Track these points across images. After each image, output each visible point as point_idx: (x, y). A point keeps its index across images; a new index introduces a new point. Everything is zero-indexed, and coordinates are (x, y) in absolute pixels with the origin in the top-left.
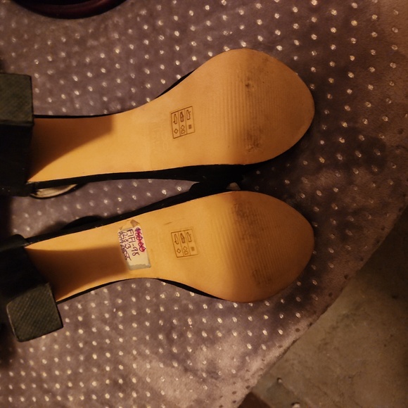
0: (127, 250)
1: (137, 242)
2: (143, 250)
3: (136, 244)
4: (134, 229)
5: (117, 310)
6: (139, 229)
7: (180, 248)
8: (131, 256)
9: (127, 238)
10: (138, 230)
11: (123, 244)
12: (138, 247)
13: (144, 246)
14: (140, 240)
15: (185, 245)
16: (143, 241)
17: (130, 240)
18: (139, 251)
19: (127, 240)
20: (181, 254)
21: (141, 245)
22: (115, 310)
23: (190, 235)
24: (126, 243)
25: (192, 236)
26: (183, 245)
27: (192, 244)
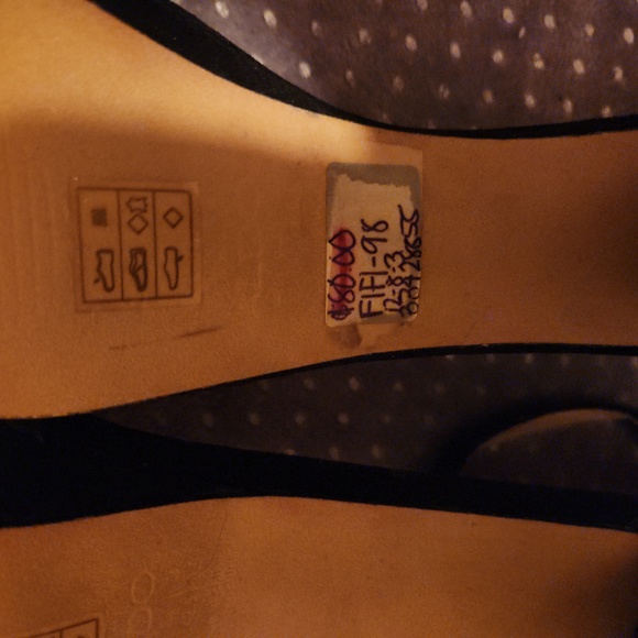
0: (400, 246)
1: (355, 271)
2: (341, 234)
3: (362, 262)
4: (354, 316)
5: (514, 30)
6: (334, 314)
7: (163, 229)
8: (394, 220)
9: (388, 291)
10: (340, 311)
11: (408, 271)
12: (358, 251)
13: (330, 251)
14: (344, 275)
15: (132, 241)
16: (331, 270)
17: (380, 280)
18: (359, 234)
19: (391, 282)
20: (164, 203)
21: (344, 256)
22: (522, 32)
23: (101, 278)
24: (399, 273)
25: (91, 274)
26: (144, 240)
27: (97, 238)
